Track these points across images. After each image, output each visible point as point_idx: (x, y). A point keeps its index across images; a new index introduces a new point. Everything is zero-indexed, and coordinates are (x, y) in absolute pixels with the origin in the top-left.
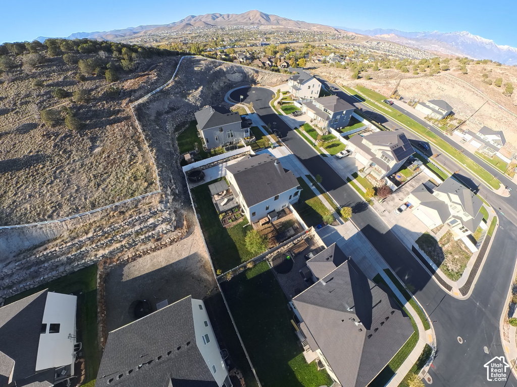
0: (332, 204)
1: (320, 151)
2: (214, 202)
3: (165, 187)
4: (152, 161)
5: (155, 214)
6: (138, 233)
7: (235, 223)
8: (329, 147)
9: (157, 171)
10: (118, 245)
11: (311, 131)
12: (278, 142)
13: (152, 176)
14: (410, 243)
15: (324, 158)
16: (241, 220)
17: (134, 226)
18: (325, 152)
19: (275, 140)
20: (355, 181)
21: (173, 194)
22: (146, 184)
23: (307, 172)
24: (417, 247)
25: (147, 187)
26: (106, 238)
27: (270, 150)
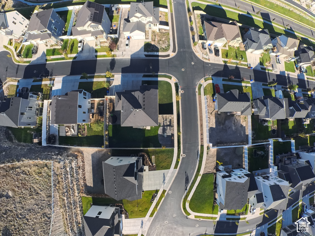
1: (70, 58)
2: (71, 136)
3: (51, 158)
4: (31, 162)
5: (64, 167)
6: (72, 176)
7: (86, 130)
8: (71, 50)
9: (39, 160)
10: (75, 186)
11: (54, 52)
12: (51, 80)
13: (42, 164)
14: (143, 55)
15: (77, 60)
16: (86, 127)
17: (68, 178)
18: (74, 55)
19: (48, 80)
20: (99, 54)
21: (57, 155)
22: (46, 168)
23: (78, 77)
24: (146, 53)
25: (48, 168)
26: (70, 191)
27: (53, 89)
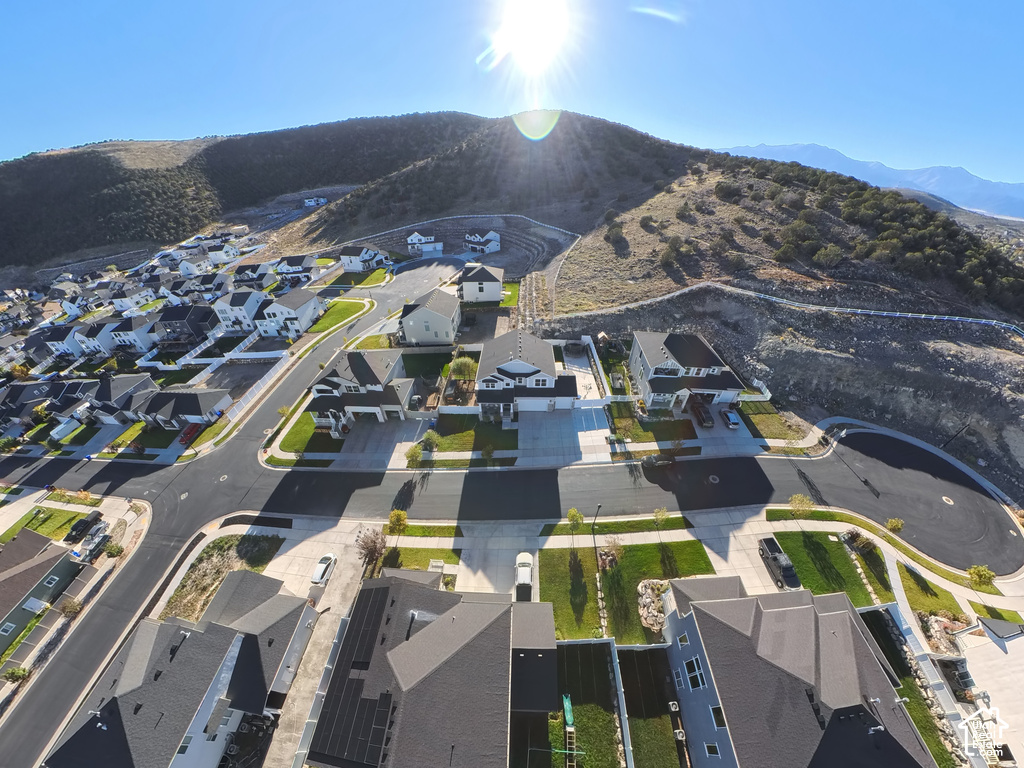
0: (444, 464)
11: (667, 562)
15: (541, 523)
18: (555, 542)
20: (448, 543)
23: (521, 464)
27: (605, 432)
